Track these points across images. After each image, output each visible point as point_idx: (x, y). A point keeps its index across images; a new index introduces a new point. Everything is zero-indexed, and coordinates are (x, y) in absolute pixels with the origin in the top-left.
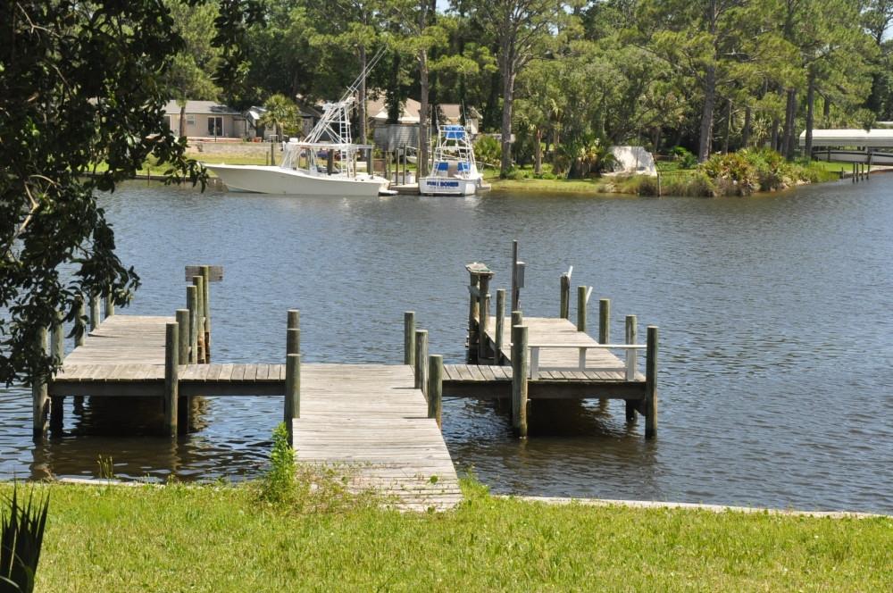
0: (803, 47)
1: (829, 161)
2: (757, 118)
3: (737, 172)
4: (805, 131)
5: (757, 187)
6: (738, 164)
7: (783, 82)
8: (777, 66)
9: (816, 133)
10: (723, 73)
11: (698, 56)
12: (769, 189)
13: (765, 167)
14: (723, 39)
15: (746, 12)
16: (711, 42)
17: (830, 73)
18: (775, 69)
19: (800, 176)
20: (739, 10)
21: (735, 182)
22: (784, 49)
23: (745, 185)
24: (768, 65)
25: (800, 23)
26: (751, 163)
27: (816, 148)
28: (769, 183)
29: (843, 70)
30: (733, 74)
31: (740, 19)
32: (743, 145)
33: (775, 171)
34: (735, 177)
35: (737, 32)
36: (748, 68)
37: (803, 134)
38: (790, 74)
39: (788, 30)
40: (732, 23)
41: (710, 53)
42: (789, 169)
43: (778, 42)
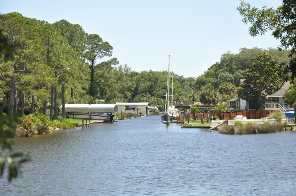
0: (55, 68)
1: (74, 118)
2: (38, 99)
3: (27, 125)
4: (62, 105)
5: (36, 132)
6: (27, 122)
7: (47, 84)
8: (43, 76)
9: (67, 106)
10: (19, 80)
11: (5, 71)
12: (42, 133)
13: (40, 123)
14: (18, 63)
15: (27, 52)
16: (12, 65)
17: (68, 80)
18: (43, 78)
19: (58, 126)
20: (25, 51)
21: (26, 130)
22: (46, 69)
23: (30, 131)
24: (39, 76)
25: (53, 58)
26: (33, 121)
27: (68, 113)
28: (42, 130)
29: (75, 78)
30: (23, 80)
31: (25, 55)
32: (30, 113)
33: (45, 124)
34: (25, 128)
35: (24, 61)
36: (29, 77)
38: (50, 80)
39: (49, 61)
40: (22, 57)
41: (11, 70)
42: (52, 123)
43: (43, 66)
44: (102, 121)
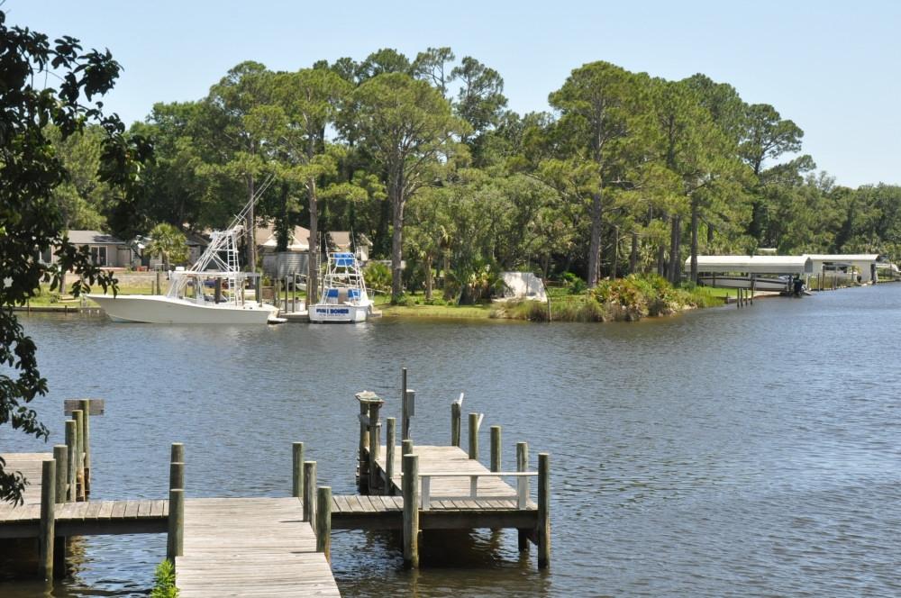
0: (684, 175)
1: (714, 286)
2: (644, 244)
3: (626, 298)
4: (690, 257)
5: (645, 312)
6: (626, 289)
7: (668, 210)
8: (660, 193)
9: (701, 260)
10: (609, 201)
11: (584, 184)
12: (657, 314)
13: (652, 293)
14: (608, 168)
15: (629, 142)
16: (596, 171)
17: (712, 201)
18: (659, 197)
19: (687, 301)
20: (623, 141)
21: (624, 307)
22: (667, 178)
23: (634, 310)
24: (652, 193)
25: (681, 153)
26: (639, 289)
27: (702, 274)
28: (657, 308)
29: (725, 199)
30: (619, 202)
31: (624, 148)
32: (631, 271)
33: (662, 296)
34: (623, 302)
35: (621, 161)
36: (633, 196)
37: (689, 260)
38: (674, 202)
39: (670, 159)
40: (617, 152)
41: (595, 181)
42: (676, 295)
43: (660, 172)
44: (778, 293)
